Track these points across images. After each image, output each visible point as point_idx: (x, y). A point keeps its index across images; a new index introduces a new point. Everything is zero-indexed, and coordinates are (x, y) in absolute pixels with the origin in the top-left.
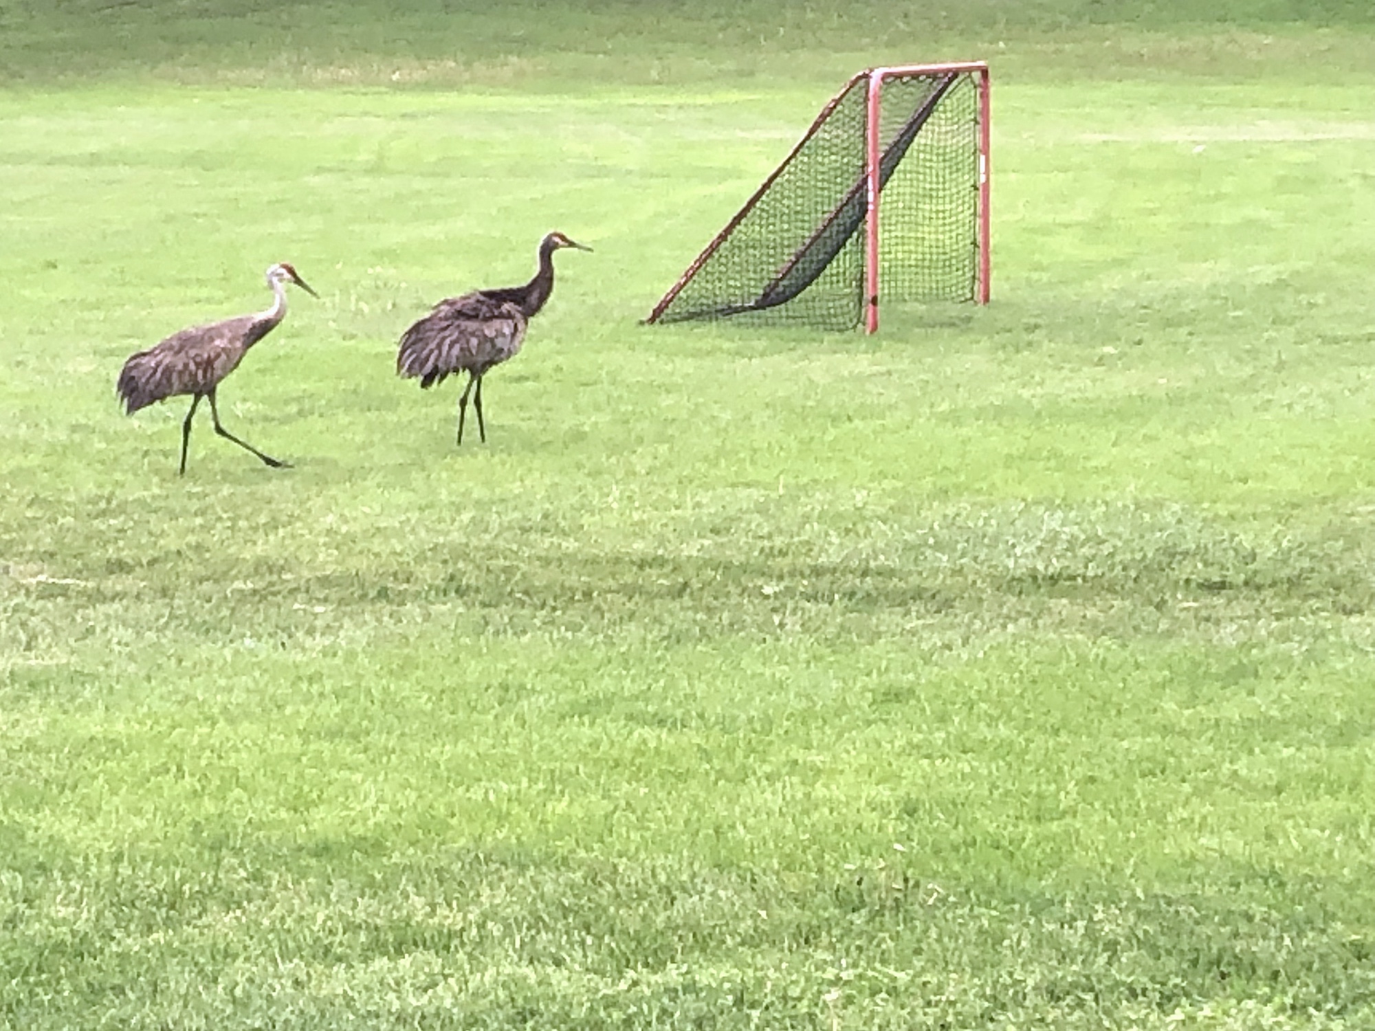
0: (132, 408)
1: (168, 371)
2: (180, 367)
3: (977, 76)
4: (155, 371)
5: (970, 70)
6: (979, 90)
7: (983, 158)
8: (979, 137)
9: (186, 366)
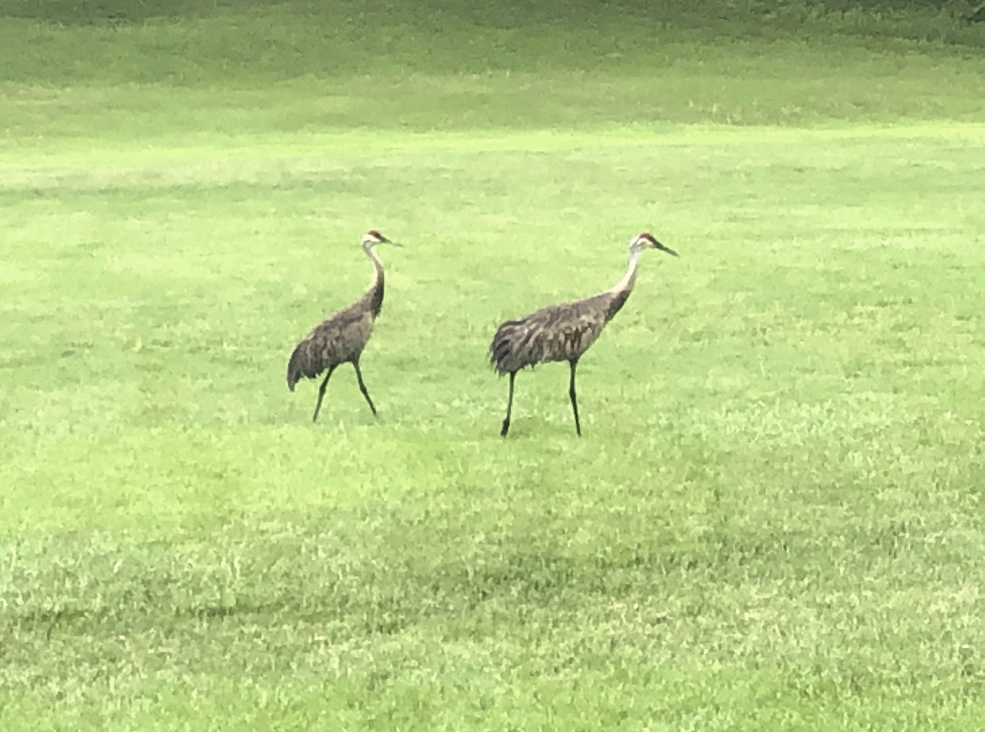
1: (540, 340)
2: (551, 337)
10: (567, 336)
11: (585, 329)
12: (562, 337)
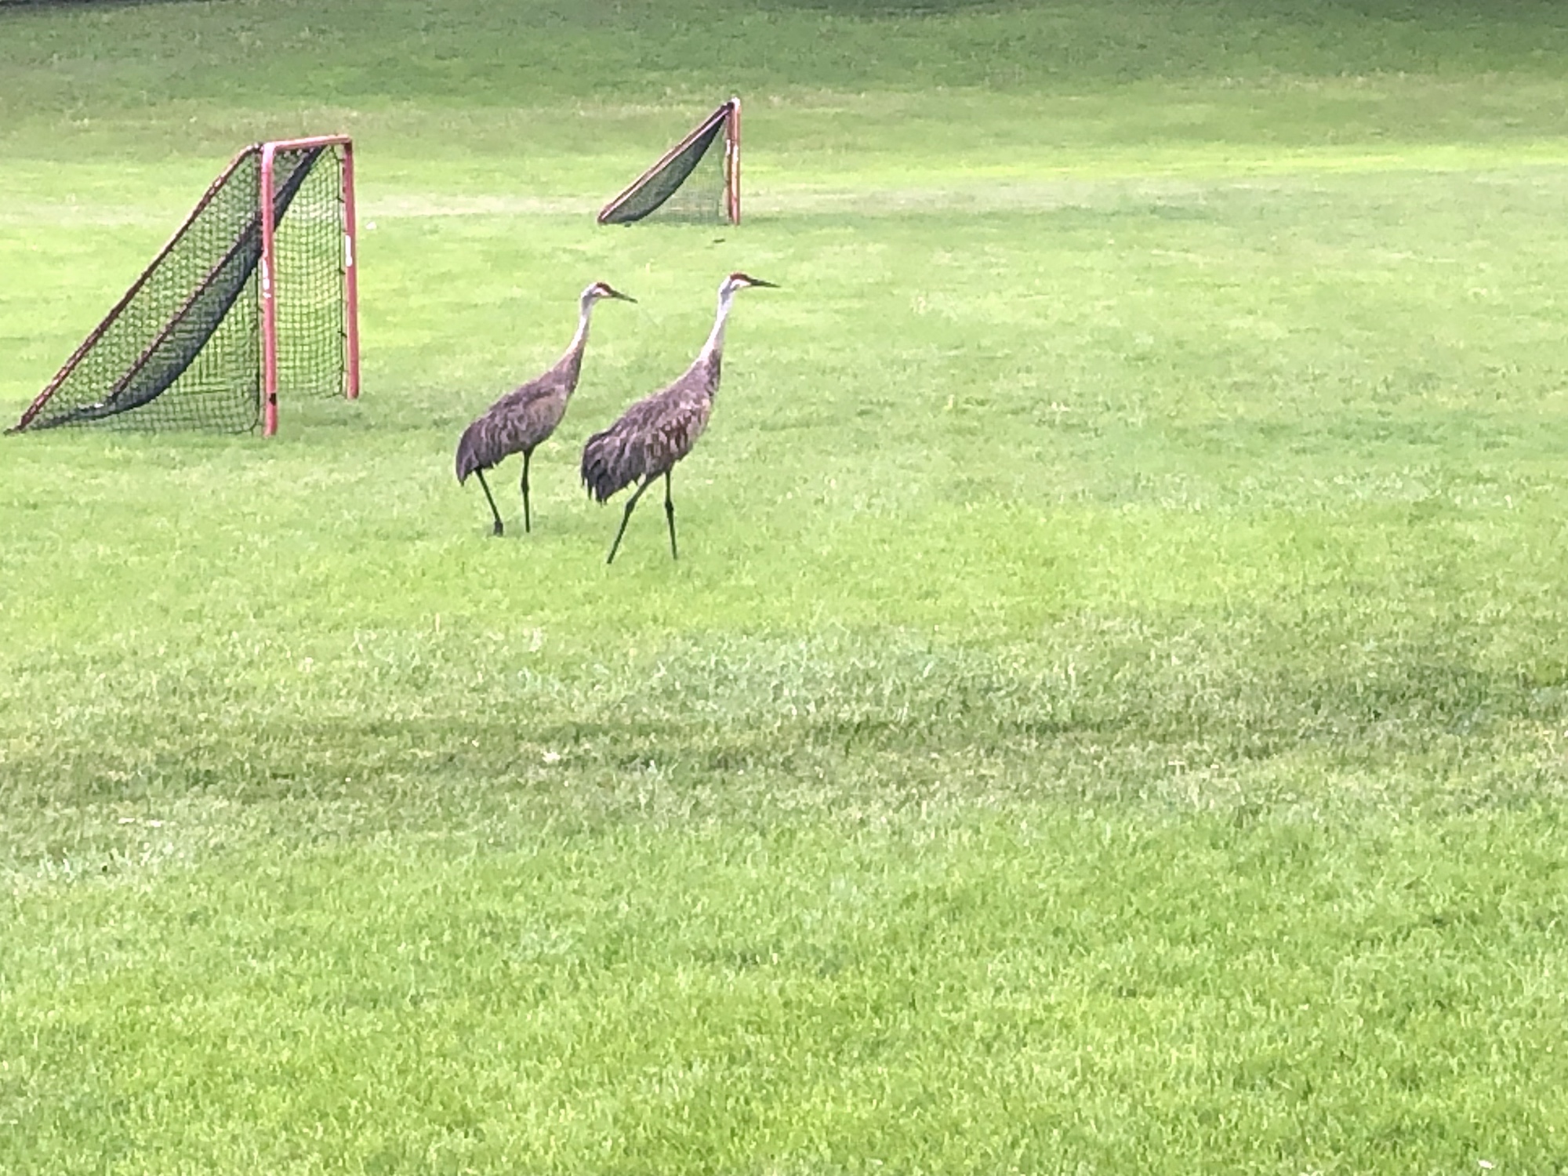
0: (602, 497)
1: (637, 448)
3: (340, 151)
4: (622, 451)
5: (333, 143)
6: (341, 165)
7: (348, 239)
8: (343, 215)
9: (656, 437)
10: (668, 434)
11: (688, 420)
12: (663, 437)
